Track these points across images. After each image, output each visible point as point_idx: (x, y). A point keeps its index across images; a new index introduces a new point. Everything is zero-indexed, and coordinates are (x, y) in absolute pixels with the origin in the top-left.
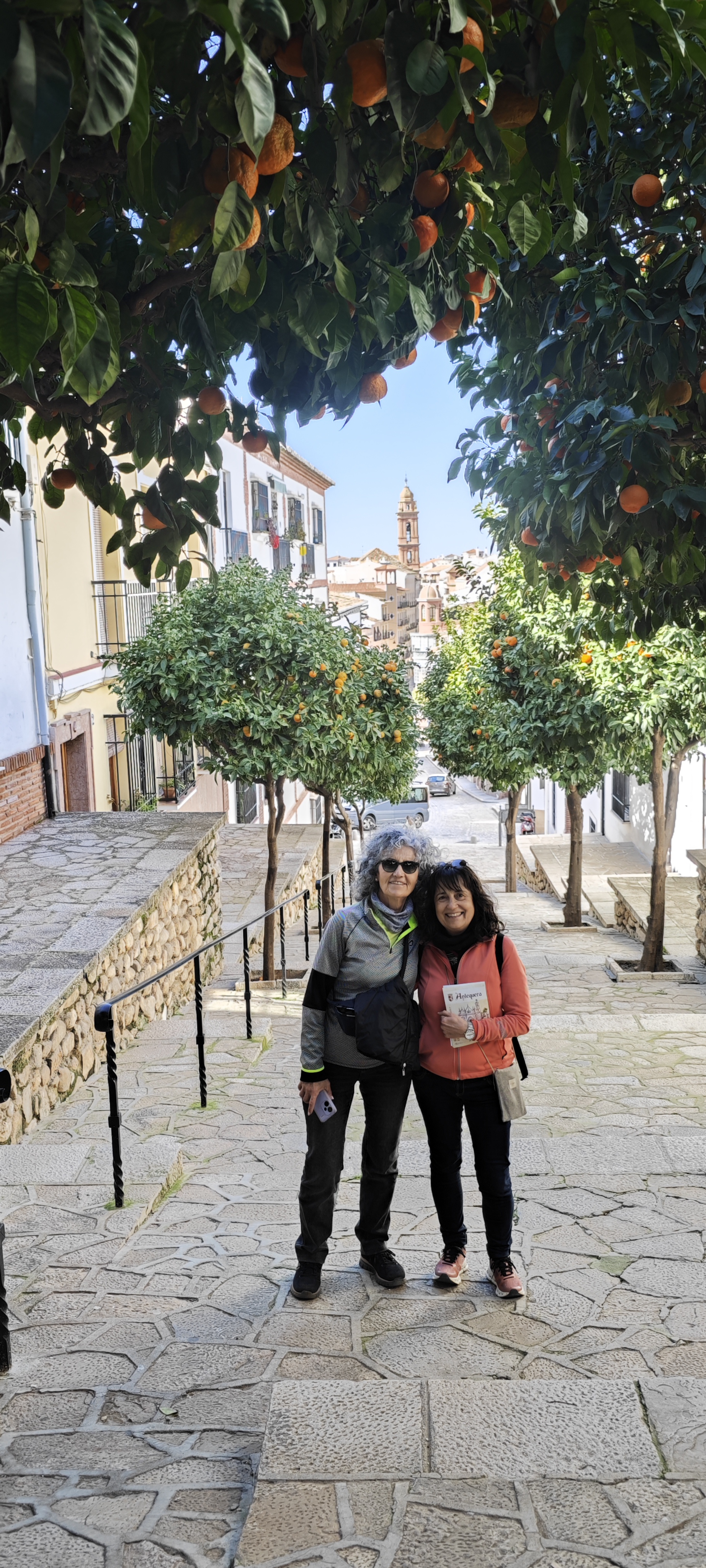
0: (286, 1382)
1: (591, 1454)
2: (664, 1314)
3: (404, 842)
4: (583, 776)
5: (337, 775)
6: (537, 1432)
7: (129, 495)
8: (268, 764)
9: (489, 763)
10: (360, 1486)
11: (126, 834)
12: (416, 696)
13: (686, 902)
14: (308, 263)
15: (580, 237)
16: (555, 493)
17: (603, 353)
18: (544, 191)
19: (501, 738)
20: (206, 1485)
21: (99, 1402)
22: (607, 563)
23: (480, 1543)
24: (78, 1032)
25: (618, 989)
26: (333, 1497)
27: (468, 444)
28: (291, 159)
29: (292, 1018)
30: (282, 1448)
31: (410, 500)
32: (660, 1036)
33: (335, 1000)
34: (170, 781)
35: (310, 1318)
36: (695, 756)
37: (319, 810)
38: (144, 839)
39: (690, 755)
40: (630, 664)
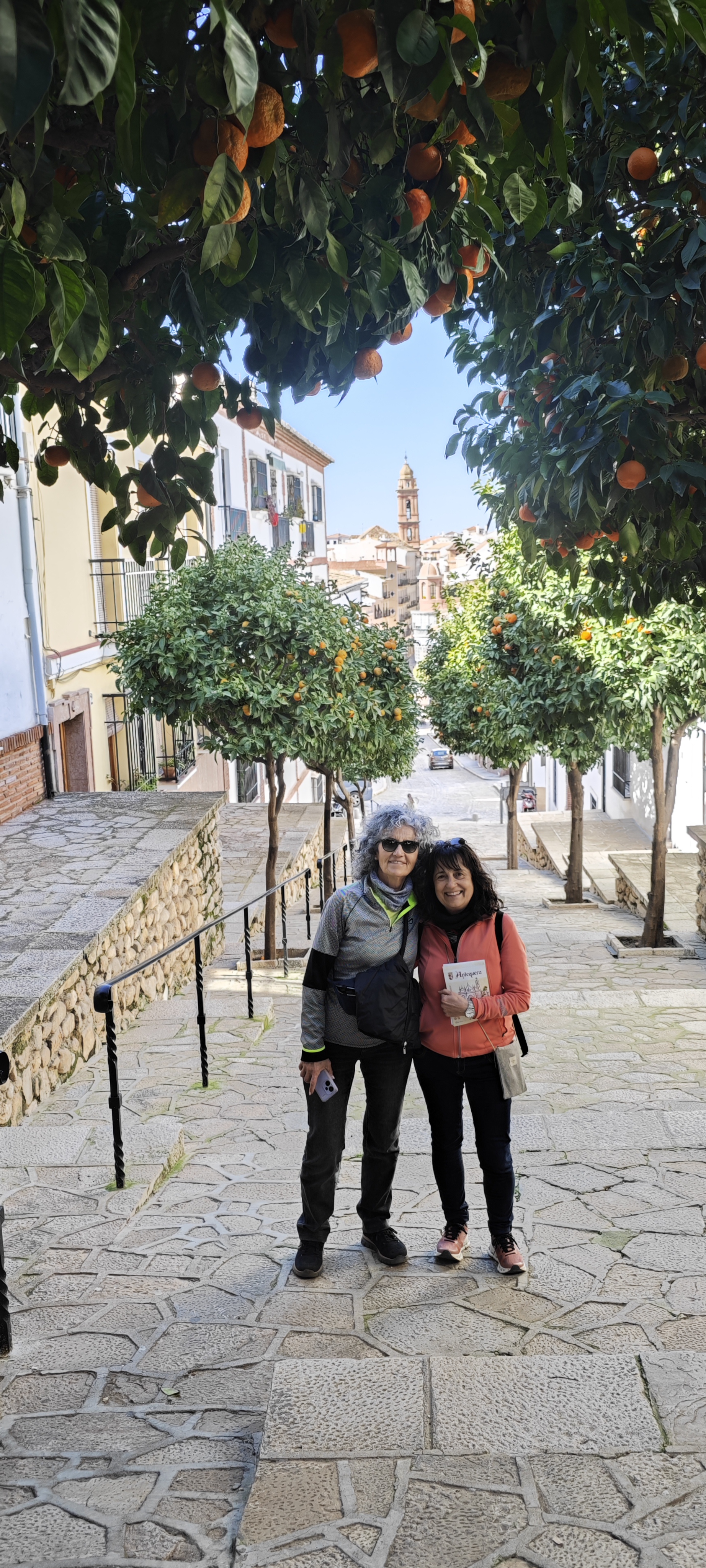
0: (288, 1361)
1: (592, 1428)
2: (665, 1288)
3: (404, 822)
4: (584, 753)
5: (338, 753)
6: (539, 1407)
7: (123, 472)
8: (268, 742)
9: (490, 741)
10: (362, 1463)
11: (126, 814)
12: (417, 675)
13: (686, 878)
14: (300, 237)
15: (574, 210)
16: (552, 469)
17: (600, 329)
18: (538, 163)
19: (501, 716)
20: (208, 1465)
21: (100, 1383)
22: (605, 539)
23: (482, 1518)
24: (79, 1012)
25: (620, 965)
26: (335, 1475)
27: (465, 421)
28: (281, 131)
29: (294, 997)
30: (284, 1427)
31: (410, 478)
32: (661, 1011)
33: (335, 980)
34: (170, 761)
35: (312, 1296)
36: (694, 733)
37: (320, 788)
38: (144, 819)
39: (690, 732)
40: (630, 640)
